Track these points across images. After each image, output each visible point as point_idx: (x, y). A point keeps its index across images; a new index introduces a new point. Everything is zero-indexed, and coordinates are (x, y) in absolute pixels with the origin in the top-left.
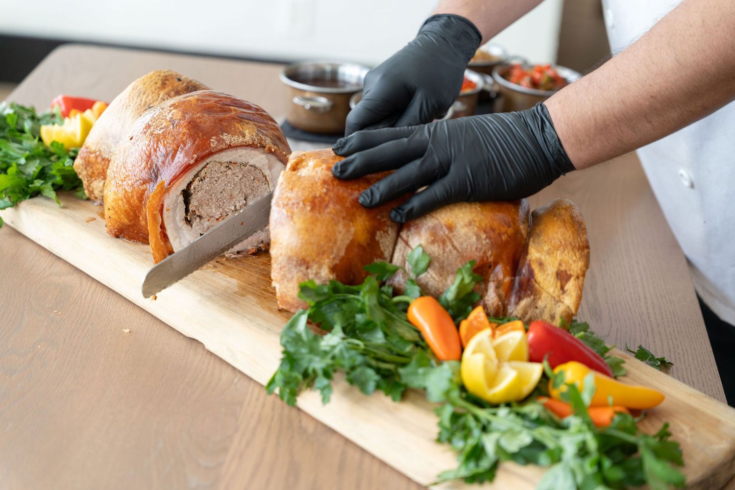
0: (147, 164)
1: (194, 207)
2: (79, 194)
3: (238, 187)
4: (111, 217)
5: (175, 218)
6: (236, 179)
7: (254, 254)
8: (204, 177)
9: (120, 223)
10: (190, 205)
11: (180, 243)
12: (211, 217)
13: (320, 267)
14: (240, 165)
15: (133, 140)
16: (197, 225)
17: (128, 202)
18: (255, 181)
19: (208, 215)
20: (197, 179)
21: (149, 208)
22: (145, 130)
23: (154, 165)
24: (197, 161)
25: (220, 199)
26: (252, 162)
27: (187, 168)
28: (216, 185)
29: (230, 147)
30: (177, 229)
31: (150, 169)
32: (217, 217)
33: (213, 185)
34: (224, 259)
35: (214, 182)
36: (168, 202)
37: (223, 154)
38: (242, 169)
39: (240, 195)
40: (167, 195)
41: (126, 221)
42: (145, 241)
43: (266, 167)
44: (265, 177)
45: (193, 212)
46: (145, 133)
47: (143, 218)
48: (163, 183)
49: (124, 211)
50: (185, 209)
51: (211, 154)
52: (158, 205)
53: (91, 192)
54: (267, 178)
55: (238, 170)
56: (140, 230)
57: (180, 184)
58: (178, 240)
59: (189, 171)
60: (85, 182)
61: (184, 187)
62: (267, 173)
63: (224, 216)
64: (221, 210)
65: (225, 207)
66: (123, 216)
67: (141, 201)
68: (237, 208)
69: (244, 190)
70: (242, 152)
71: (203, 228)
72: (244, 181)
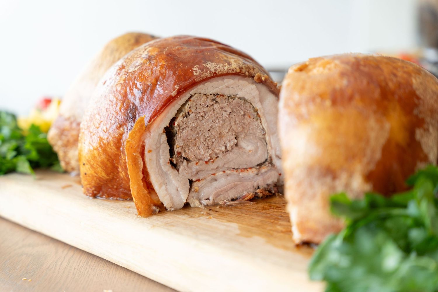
0: (123, 104)
1: (180, 148)
2: (55, 168)
3: (227, 124)
4: (87, 173)
5: (159, 161)
6: (225, 114)
7: (251, 200)
8: (188, 113)
9: (97, 178)
10: (175, 146)
11: (166, 190)
12: (199, 160)
13: (351, 175)
14: (227, 98)
15: (106, 84)
16: (185, 169)
17: (105, 151)
18: (246, 116)
19: (196, 158)
20: (181, 114)
21: (128, 150)
22: (118, 71)
23: (131, 104)
24: (180, 93)
25: (208, 138)
26: (240, 94)
27: (169, 101)
28: (203, 122)
29: (215, 75)
30: (163, 175)
31: (126, 109)
32: (206, 160)
33: (199, 122)
34: (218, 207)
35: (201, 118)
36: (149, 143)
37: (208, 84)
38: (230, 103)
39: (230, 133)
40: (148, 134)
41: (103, 175)
42: (127, 196)
43: (257, 99)
44: (256, 111)
45: (179, 153)
46: (119, 74)
47: (122, 168)
48: (142, 120)
49: (101, 163)
50: (170, 150)
51: (194, 84)
52: (138, 146)
53: (68, 163)
54: (259, 112)
55: (226, 104)
56: (120, 184)
57: (162, 120)
58: (164, 187)
59: (172, 105)
60: (61, 154)
61: (166, 124)
62: (258, 106)
63: (214, 158)
64: (210, 151)
65: (215, 148)
66: (99, 169)
67: (118, 148)
68: (228, 148)
69: (234, 127)
70: (229, 81)
71: (191, 173)
72: (234, 117)
